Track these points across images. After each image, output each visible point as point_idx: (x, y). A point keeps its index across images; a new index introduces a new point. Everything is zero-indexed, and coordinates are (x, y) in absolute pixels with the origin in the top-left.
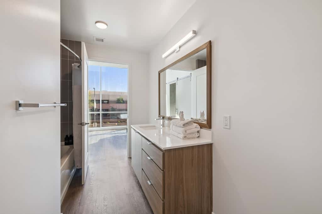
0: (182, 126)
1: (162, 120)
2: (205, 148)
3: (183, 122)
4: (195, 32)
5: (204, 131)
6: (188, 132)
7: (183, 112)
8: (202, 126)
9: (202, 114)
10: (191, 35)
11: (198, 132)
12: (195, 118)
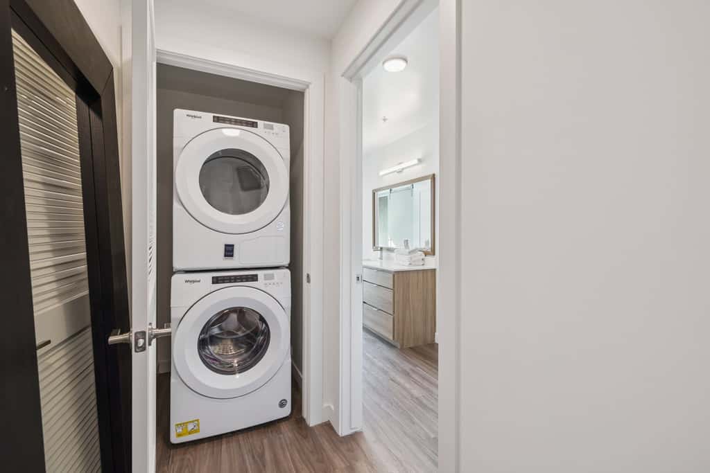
0: (407, 253)
1: (379, 252)
2: (429, 274)
3: (408, 251)
4: (420, 161)
5: (429, 259)
6: (414, 259)
7: (407, 241)
8: (426, 254)
9: (427, 243)
10: (416, 161)
11: (423, 259)
12: (418, 247)
